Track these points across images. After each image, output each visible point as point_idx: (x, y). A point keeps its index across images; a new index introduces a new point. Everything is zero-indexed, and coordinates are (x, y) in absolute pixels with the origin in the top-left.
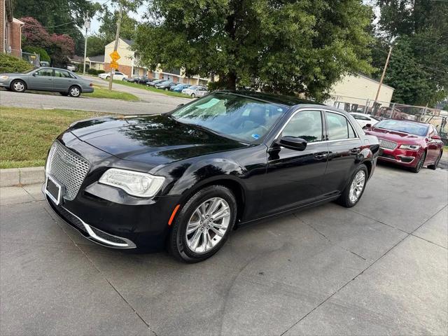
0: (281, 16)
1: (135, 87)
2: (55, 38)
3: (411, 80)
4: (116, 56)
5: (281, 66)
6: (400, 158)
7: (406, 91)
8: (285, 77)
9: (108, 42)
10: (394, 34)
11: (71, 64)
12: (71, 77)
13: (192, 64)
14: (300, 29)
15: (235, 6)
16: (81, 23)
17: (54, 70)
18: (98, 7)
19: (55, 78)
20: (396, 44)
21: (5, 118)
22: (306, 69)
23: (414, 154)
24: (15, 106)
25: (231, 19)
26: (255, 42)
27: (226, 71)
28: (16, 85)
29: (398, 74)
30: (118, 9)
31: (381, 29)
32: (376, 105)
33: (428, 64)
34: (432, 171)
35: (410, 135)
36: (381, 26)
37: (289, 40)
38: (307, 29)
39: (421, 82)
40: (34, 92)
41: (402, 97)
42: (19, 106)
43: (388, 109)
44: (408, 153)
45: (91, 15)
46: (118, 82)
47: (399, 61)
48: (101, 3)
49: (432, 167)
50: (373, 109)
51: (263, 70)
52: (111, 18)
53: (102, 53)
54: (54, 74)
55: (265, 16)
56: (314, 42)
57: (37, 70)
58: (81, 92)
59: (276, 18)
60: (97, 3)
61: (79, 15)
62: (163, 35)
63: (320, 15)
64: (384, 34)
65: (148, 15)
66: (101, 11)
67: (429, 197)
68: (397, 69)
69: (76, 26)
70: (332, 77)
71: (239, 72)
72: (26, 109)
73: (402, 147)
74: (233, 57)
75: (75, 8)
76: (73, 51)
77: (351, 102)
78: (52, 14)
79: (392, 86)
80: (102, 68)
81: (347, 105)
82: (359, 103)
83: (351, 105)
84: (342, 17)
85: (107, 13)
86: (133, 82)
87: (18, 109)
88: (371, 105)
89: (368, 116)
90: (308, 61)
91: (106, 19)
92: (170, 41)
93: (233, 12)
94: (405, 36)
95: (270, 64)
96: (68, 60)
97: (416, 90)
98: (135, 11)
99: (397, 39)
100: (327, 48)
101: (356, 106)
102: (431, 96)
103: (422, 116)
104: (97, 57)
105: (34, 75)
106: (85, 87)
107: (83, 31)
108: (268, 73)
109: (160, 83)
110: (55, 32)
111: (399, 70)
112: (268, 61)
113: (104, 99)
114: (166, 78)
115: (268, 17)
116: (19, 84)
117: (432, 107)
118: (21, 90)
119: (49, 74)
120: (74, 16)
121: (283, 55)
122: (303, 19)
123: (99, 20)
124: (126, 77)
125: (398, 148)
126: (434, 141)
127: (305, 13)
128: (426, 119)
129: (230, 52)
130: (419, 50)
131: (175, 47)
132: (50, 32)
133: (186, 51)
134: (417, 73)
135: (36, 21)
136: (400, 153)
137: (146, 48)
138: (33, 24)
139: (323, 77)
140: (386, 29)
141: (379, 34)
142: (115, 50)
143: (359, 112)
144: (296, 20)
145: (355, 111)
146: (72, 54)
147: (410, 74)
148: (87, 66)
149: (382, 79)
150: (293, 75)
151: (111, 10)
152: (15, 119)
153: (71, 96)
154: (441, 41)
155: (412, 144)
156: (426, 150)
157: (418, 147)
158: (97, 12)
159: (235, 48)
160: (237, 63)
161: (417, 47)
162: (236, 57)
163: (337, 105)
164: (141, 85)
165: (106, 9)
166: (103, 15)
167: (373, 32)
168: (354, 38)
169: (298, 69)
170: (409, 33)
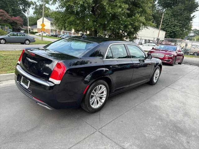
0: (114, 6)
1: (52, 38)
2: (13, 18)
3: (173, 28)
4: (43, 25)
5: (115, 26)
6: (166, 60)
7: (171, 33)
8: (117, 31)
9: (38, 19)
10: (164, 8)
11: (22, 30)
12: (25, 36)
13: (79, 28)
14: (122, 10)
15: (95, 2)
16: (25, 11)
17: (17, 33)
18: (32, 3)
19: (18, 37)
20: (165, 12)
21: (4, 55)
22: (126, 27)
23: (171, 58)
24: (4, 50)
25: (93, 7)
26: (104, 17)
27: (93, 29)
28: (1, 41)
29: (167, 25)
30: (41, 3)
31: (159, 6)
32: (158, 39)
33: (180, 20)
34: (180, 65)
35: (169, 51)
36: (158, 5)
37: (118, 15)
38: (125, 10)
39: (177, 28)
40: (9, 43)
41: (169, 35)
42: (5, 50)
43: (163, 41)
44: (169, 58)
45: (29, 7)
46: (45, 36)
47: (167, 20)
48: (33, 1)
49: (180, 63)
50: (157, 41)
51: (108, 28)
52: (38, 7)
53: (36, 24)
54: (17, 35)
55: (107, 6)
56: (128, 15)
57: (10, 34)
58: (30, 42)
59: (112, 6)
60: (31, 1)
61: (23, 7)
62: (66, 16)
63: (130, 4)
64: (160, 8)
65: (58, 8)
66: (33, 5)
67: (176, 74)
68: (166, 23)
69: (23, 12)
70: (137, 29)
71: (98, 30)
72: (9, 51)
73: (166, 56)
74: (95, 23)
75: (21, 4)
76: (22, 24)
77: (147, 39)
78: (11, 7)
79: (165, 31)
80: (36, 31)
81: (146, 40)
82: (150, 39)
83: (147, 40)
84: (139, 4)
85: (36, 6)
86: (51, 36)
87: (6, 51)
88: (156, 40)
89: (154, 44)
90: (126, 23)
91: (36, 9)
92: (69, 18)
93: (94, 5)
94: (169, 8)
95: (110, 25)
96: (20, 28)
97: (175, 32)
98: (49, 4)
99: (166, 10)
100: (133, 17)
101: (149, 40)
102: (182, 34)
103: (177, 43)
104: (34, 26)
105: (9, 36)
106: (31, 40)
107: (26, 15)
108: (110, 29)
109: (63, 36)
110: (13, 16)
111: (167, 24)
112: (110, 24)
113: (40, 44)
114: (65, 34)
115: (109, 6)
116: (3, 40)
117: (183, 39)
118: (4, 43)
119: (15, 35)
120: (21, 8)
121: (116, 21)
122: (123, 6)
123: (33, 9)
124: (48, 34)
125: (165, 56)
126: (179, 53)
127: (124, 4)
128: (179, 44)
129: (94, 21)
130: (175, 14)
131: (71, 21)
132: (11, 16)
133: (75, 22)
134: (175, 24)
135: (4, 11)
136: (166, 58)
137: (59, 22)
138: (3, 12)
139: (133, 30)
140: (161, 6)
141: (158, 8)
142: (43, 22)
143: (151, 43)
144: (120, 7)
145: (149, 42)
146: (22, 25)
147: (172, 25)
148: (30, 30)
149: (160, 28)
150: (120, 29)
151: (38, 4)
152: (8, 55)
153: (26, 44)
154: (185, 10)
155: (170, 54)
156: (176, 56)
157: (172, 56)
158: (32, 6)
159: (96, 19)
160: (98, 26)
161: (175, 13)
162: (97, 23)
163: (141, 41)
164: (55, 37)
165: (36, 3)
166: (34, 7)
167: (156, 8)
168: (145, 12)
169: (122, 27)
170: (171, 7)
